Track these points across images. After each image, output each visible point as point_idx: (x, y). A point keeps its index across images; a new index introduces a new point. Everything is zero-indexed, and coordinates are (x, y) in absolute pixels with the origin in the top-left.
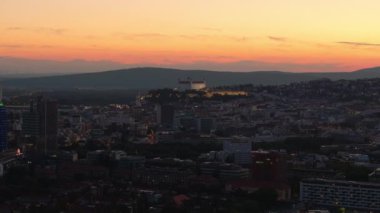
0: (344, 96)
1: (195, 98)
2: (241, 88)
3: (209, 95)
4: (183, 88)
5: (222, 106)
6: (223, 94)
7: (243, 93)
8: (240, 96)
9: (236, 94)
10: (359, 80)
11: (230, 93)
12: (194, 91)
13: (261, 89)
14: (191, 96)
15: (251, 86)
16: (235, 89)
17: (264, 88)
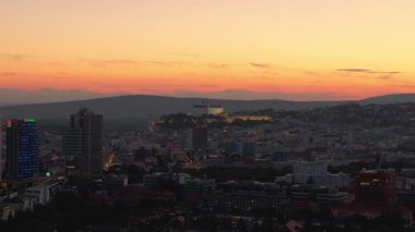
0: (378, 122)
1: (213, 123)
2: (263, 113)
3: (230, 120)
4: (199, 112)
5: (250, 131)
6: (245, 119)
7: (267, 118)
8: (263, 122)
9: (260, 119)
10: (390, 105)
11: (252, 118)
12: (211, 116)
13: (283, 114)
14: (209, 121)
15: (272, 110)
16: (256, 114)
17: (287, 113)
